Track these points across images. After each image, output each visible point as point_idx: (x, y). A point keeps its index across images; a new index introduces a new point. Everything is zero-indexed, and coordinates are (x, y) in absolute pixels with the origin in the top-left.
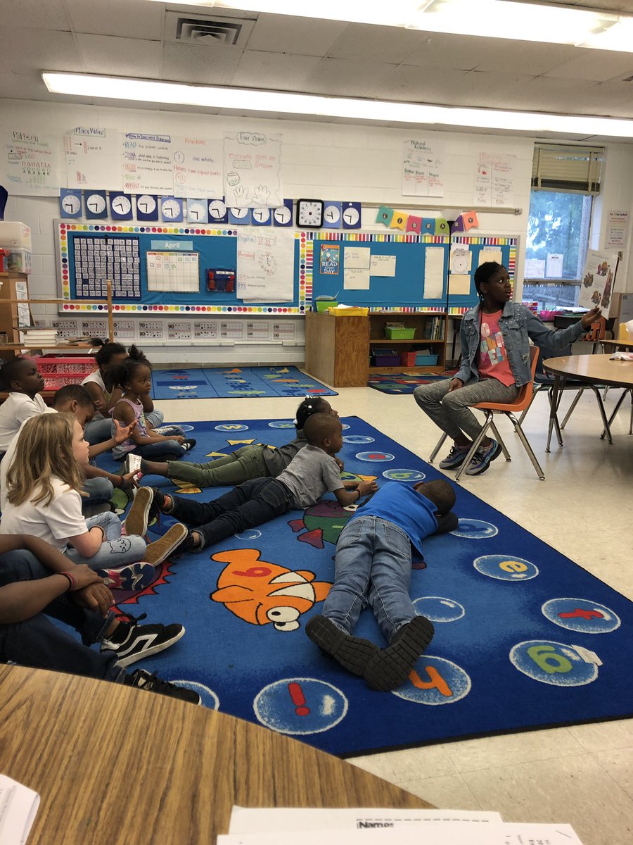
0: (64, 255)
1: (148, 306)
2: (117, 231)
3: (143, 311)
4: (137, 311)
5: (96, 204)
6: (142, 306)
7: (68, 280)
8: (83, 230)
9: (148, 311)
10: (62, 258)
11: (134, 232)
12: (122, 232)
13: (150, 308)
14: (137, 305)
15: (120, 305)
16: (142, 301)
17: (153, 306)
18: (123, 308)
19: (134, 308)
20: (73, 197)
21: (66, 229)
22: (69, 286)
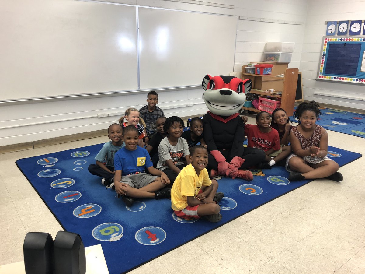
0: (324, 53)
1: (358, 79)
2: (351, 41)
3: (355, 82)
4: (352, 81)
5: (344, 27)
6: (356, 79)
7: (323, 65)
8: (335, 41)
9: (358, 82)
10: (323, 54)
11: (359, 41)
12: (354, 41)
13: (360, 80)
14: (353, 78)
15: (344, 78)
16: (356, 76)
17: (361, 79)
18: (346, 79)
19: (351, 80)
20: (333, 25)
21: (327, 41)
22: (323, 67)
